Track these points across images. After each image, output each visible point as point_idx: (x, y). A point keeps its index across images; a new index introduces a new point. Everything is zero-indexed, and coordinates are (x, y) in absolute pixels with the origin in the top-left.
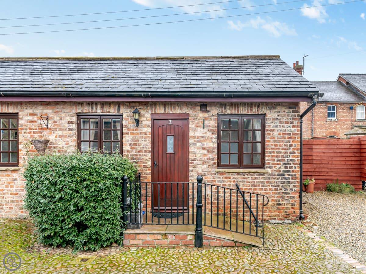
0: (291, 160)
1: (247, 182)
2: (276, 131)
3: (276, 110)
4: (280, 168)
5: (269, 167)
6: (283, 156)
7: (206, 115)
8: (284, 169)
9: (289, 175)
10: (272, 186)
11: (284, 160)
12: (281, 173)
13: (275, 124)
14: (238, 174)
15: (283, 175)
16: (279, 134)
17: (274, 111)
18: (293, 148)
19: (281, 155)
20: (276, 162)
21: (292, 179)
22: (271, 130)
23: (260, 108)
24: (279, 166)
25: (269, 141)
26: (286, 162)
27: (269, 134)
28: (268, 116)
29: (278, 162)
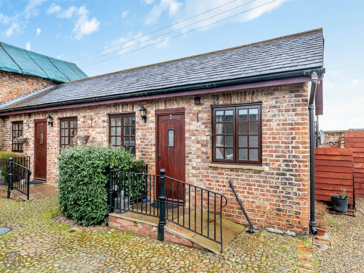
0: (294, 156)
1: (241, 180)
2: (274, 121)
3: (274, 96)
4: (280, 165)
5: (267, 164)
6: (282, 152)
7: (200, 108)
8: (285, 168)
9: (292, 175)
10: (271, 187)
11: (285, 157)
12: (281, 172)
13: (273, 113)
14: (232, 170)
15: (284, 174)
16: (278, 125)
17: (271, 97)
18: (297, 142)
19: (280, 149)
20: (274, 158)
21: (296, 180)
22: (268, 121)
23: (255, 96)
24: (279, 163)
25: (266, 134)
26: (287, 159)
27: (266, 125)
28: (264, 104)
29: (277, 159)
